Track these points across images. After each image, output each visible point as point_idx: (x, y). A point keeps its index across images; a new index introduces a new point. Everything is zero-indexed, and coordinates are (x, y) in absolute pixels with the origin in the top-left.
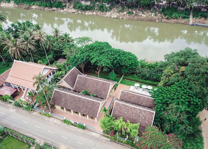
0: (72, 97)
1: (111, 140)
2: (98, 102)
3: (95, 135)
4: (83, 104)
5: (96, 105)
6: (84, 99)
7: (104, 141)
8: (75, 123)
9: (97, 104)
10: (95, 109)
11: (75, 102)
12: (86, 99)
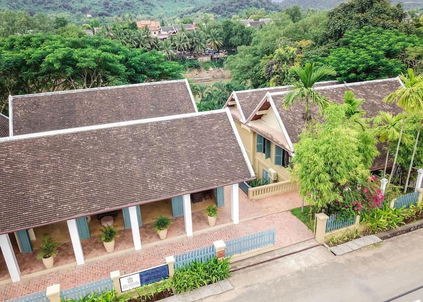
0: (47, 149)
1: (383, 234)
2: (212, 116)
3: (304, 264)
4: (140, 155)
5: (215, 128)
6: (133, 127)
7: (368, 254)
8: (146, 278)
9: (213, 125)
10: (219, 145)
11: (84, 165)
12: (144, 126)
